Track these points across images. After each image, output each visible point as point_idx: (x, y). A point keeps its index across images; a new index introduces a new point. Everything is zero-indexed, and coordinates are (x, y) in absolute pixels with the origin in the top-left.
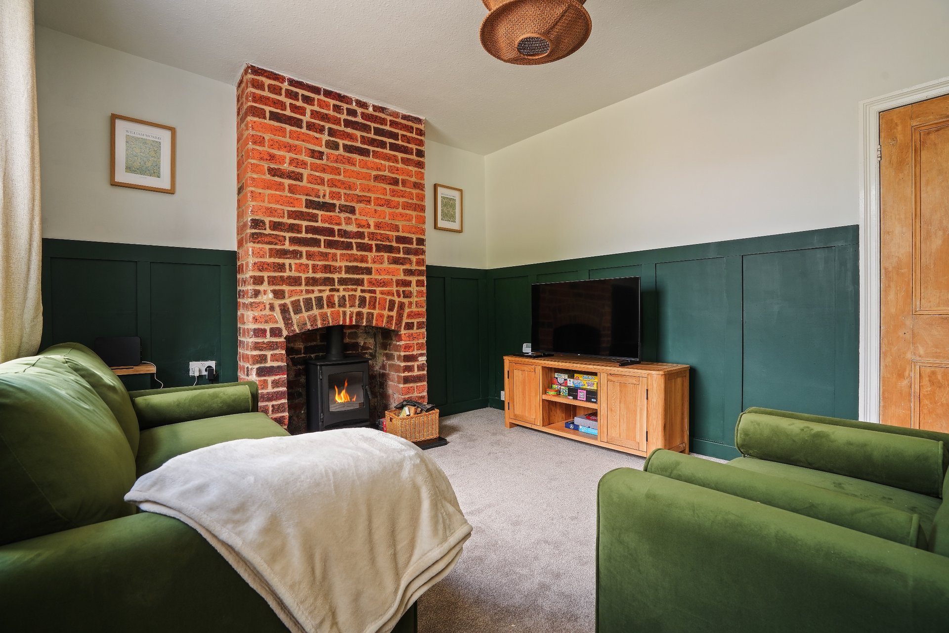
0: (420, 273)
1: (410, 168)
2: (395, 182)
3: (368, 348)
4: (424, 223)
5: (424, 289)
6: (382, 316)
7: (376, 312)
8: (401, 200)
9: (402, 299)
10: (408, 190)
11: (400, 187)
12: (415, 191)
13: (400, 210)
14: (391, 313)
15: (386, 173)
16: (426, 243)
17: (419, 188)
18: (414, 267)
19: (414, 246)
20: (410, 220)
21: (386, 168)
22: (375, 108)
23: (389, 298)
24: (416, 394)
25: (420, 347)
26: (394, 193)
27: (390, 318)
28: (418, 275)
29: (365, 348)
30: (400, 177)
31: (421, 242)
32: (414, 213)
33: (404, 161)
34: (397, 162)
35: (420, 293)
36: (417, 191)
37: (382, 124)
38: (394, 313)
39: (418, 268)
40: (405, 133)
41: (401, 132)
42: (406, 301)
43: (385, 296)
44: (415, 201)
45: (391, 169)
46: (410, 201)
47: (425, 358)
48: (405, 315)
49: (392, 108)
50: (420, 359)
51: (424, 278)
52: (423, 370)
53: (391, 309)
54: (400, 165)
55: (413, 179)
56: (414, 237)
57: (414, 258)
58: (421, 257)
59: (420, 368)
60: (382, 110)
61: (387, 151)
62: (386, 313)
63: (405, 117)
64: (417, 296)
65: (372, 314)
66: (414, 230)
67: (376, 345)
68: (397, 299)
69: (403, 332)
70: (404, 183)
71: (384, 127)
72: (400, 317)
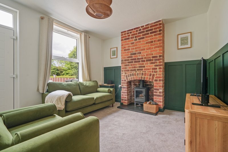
1: (157, 36)
2: (152, 42)
5: (162, 70)
6: (147, 78)
7: (146, 77)
8: (154, 46)
9: (154, 73)
11: (154, 43)
12: (158, 42)
13: (154, 49)
14: (150, 77)
15: (149, 41)
17: (160, 41)
18: (158, 64)
19: (158, 58)
20: (157, 51)
21: (149, 39)
22: (146, 25)
24: (158, 100)
25: (160, 86)
26: (151, 45)
27: (150, 78)
28: (159, 66)
30: (153, 40)
31: (161, 56)
32: (158, 49)
33: (154, 35)
34: (152, 36)
37: (148, 28)
38: (151, 77)
39: (159, 64)
40: (155, 27)
41: (153, 28)
42: (155, 74)
43: (149, 73)
44: (158, 45)
45: (151, 39)
46: (157, 46)
47: (162, 90)
48: (155, 77)
49: (150, 23)
50: (160, 90)
51: (162, 67)
52: (161, 93)
53: (150, 76)
54: (153, 37)
55: (158, 39)
56: (158, 55)
57: (158, 61)
58: (161, 61)
59: (160, 93)
60: (148, 25)
61: (150, 35)
62: (149, 77)
63: (155, 23)
64: (159, 72)
65: (145, 77)
66: (158, 53)
68: (152, 73)
69: (154, 82)
70: (155, 41)
71: (148, 29)
72: (153, 78)
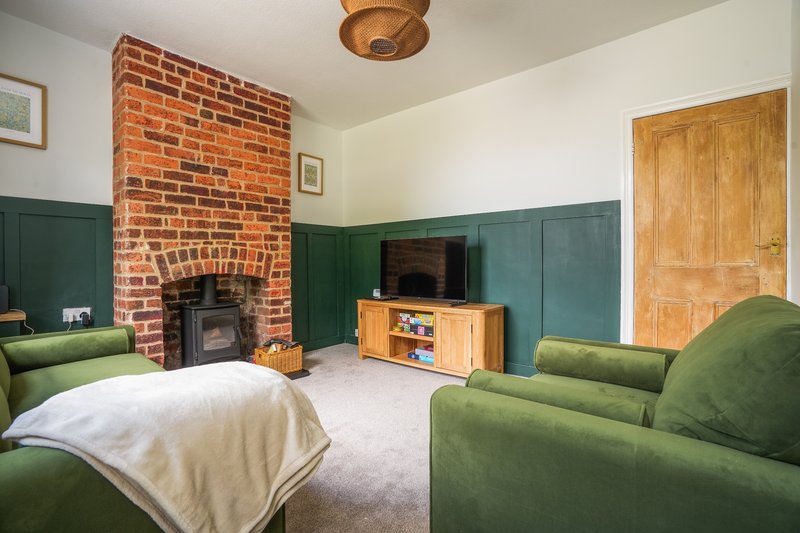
0: (285, 229)
1: (278, 138)
2: (264, 150)
3: (239, 294)
4: (289, 186)
5: (289, 243)
6: (251, 266)
7: (246, 263)
8: (270, 166)
9: (270, 251)
10: (275, 157)
11: (269, 155)
12: (281, 159)
13: (268, 174)
14: (260, 264)
15: (256, 142)
16: (291, 203)
17: (285, 156)
18: (280, 224)
19: (281, 206)
20: (277, 183)
21: (256, 137)
22: (247, 84)
23: (258, 250)
24: (282, 333)
25: (285, 292)
26: (263, 159)
27: (259, 268)
28: (284, 231)
29: (235, 294)
30: (269, 146)
31: (286, 202)
32: (281, 178)
33: (272, 132)
34: (266, 132)
35: (285, 246)
36: (284, 159)
37: (252, 99)
38: (262, 264)
39: (284, 224)
40: (273, 108)
41: (269, 107)
42: (273, 253)
43: (254, 249)
44: (281, 167)
45: (261, 139)
46: (277, 167)
47: (290, 302)
48: (273, 265)
49: (262, 85)
50: (286, 303)
51: (289, 234)
52: (288, 312)
53: (260, 260)
54: (269, 136)
55: (280, 148)
56: (281, 198)
57: (280, 216)
58: (286, 215)
59: (285, 311)
60: (253, 86)
61: (257, 123)
62: (255, 263)
63: (273, 94)
64: (283, 249)
65: (243, 265)
66: (280, 192)
67: (246, 292)
68: (265, 251)
69: (270, 280)
70: (272, 151)
71: (254, 102)
72: (268, 266)
